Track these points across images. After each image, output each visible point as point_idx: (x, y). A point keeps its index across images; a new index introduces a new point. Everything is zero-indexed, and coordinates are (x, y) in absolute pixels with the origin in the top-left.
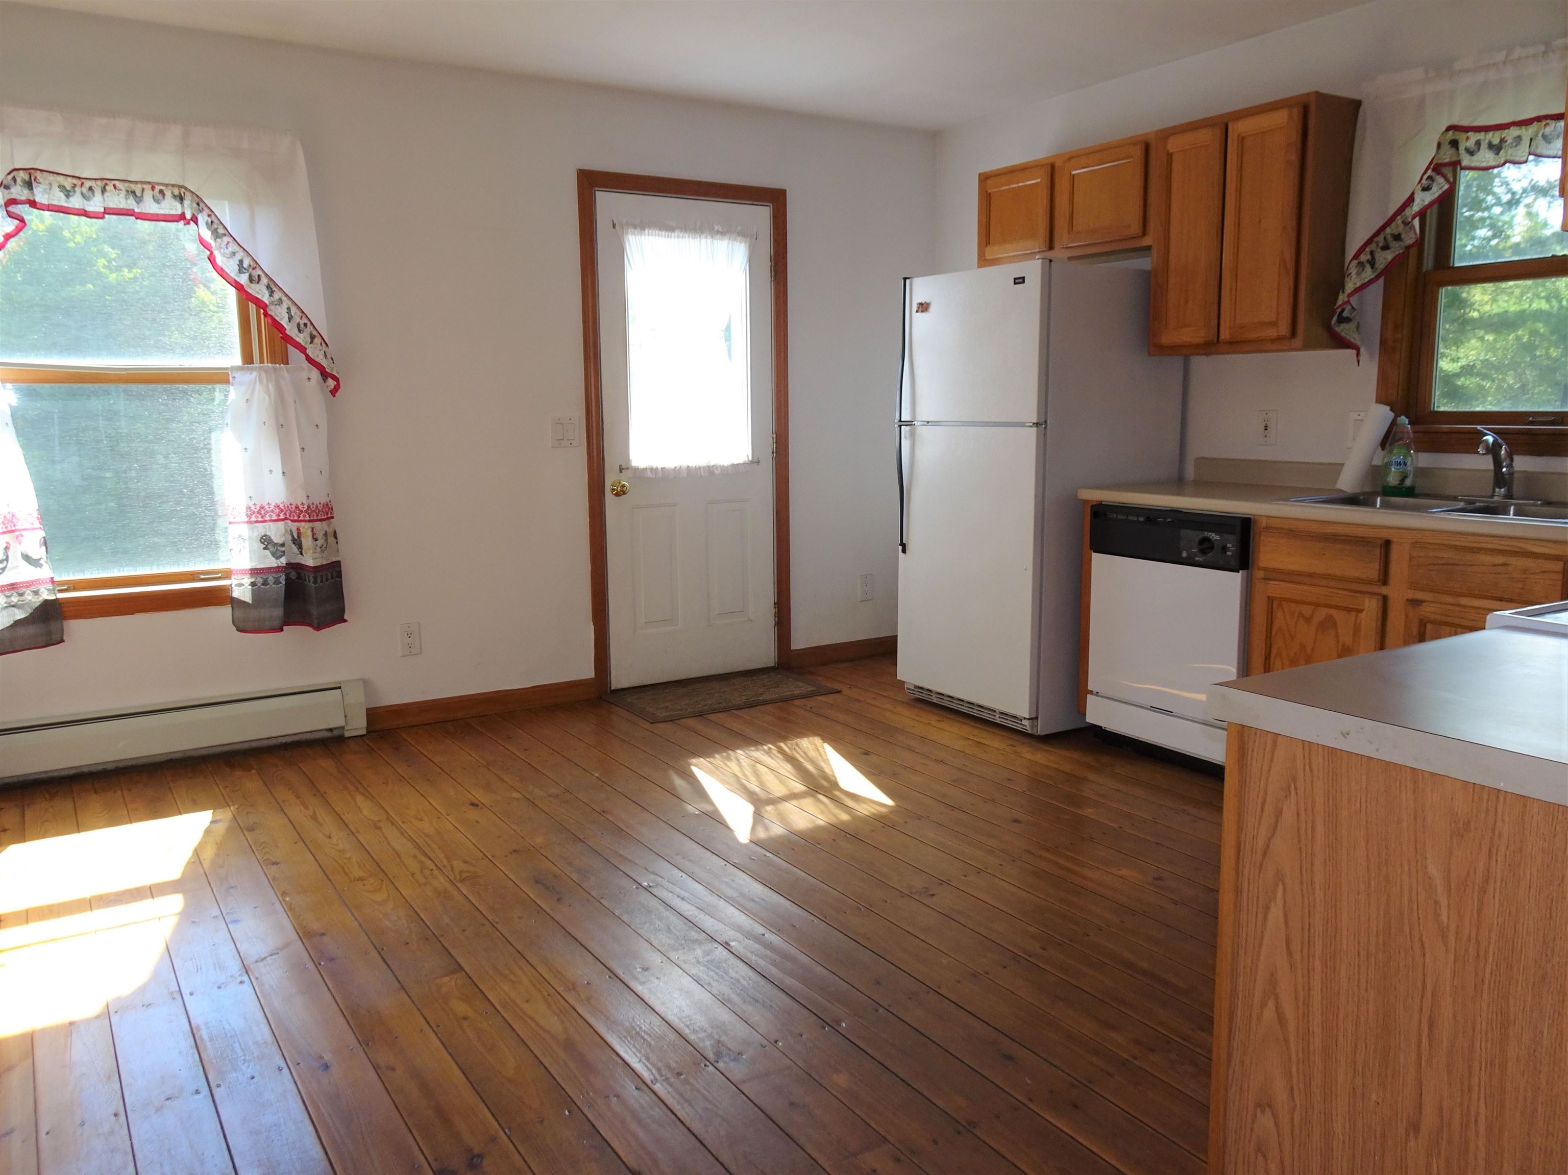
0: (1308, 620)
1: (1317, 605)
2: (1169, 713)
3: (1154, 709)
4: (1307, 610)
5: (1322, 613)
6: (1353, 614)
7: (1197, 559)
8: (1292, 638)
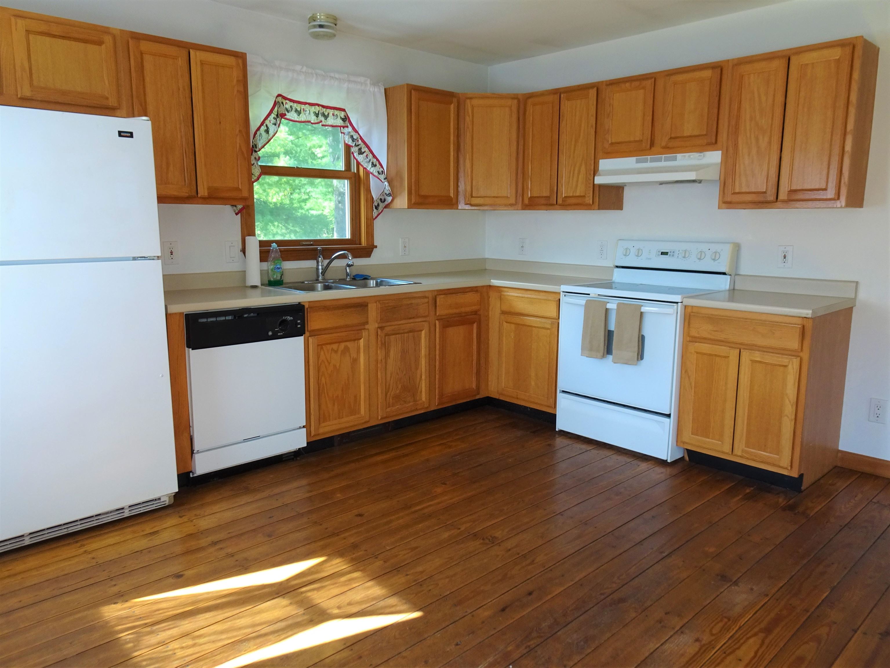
0: (336, 352)
1: (340, 342)
2: (258, 437)
3: (246, 440)
4: (335, 346)
5: (342, 345)
6: (356, 341)
7: (279, 334)
8: (329, 363)
